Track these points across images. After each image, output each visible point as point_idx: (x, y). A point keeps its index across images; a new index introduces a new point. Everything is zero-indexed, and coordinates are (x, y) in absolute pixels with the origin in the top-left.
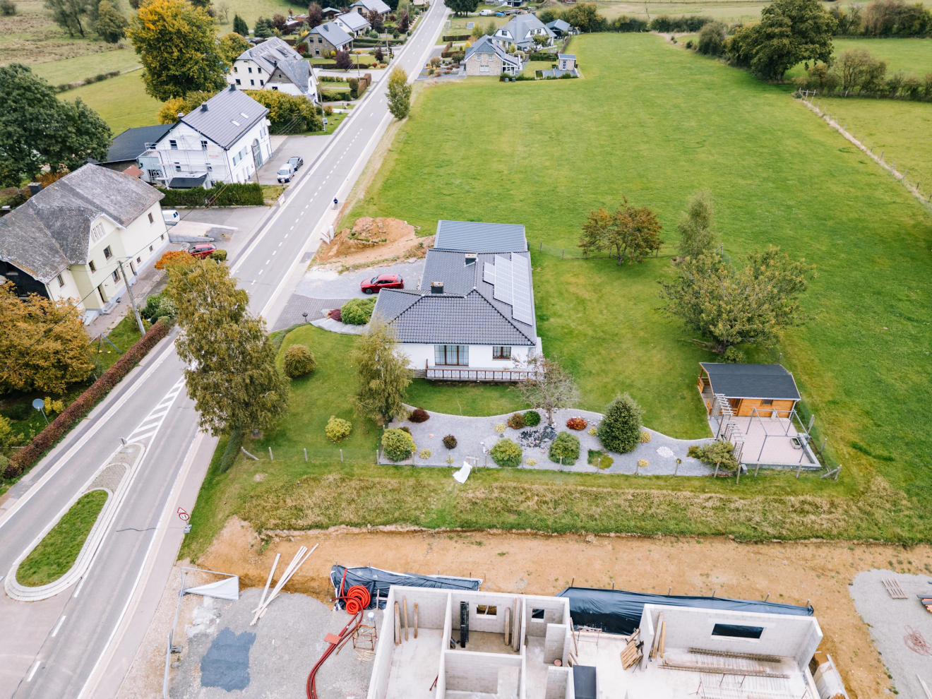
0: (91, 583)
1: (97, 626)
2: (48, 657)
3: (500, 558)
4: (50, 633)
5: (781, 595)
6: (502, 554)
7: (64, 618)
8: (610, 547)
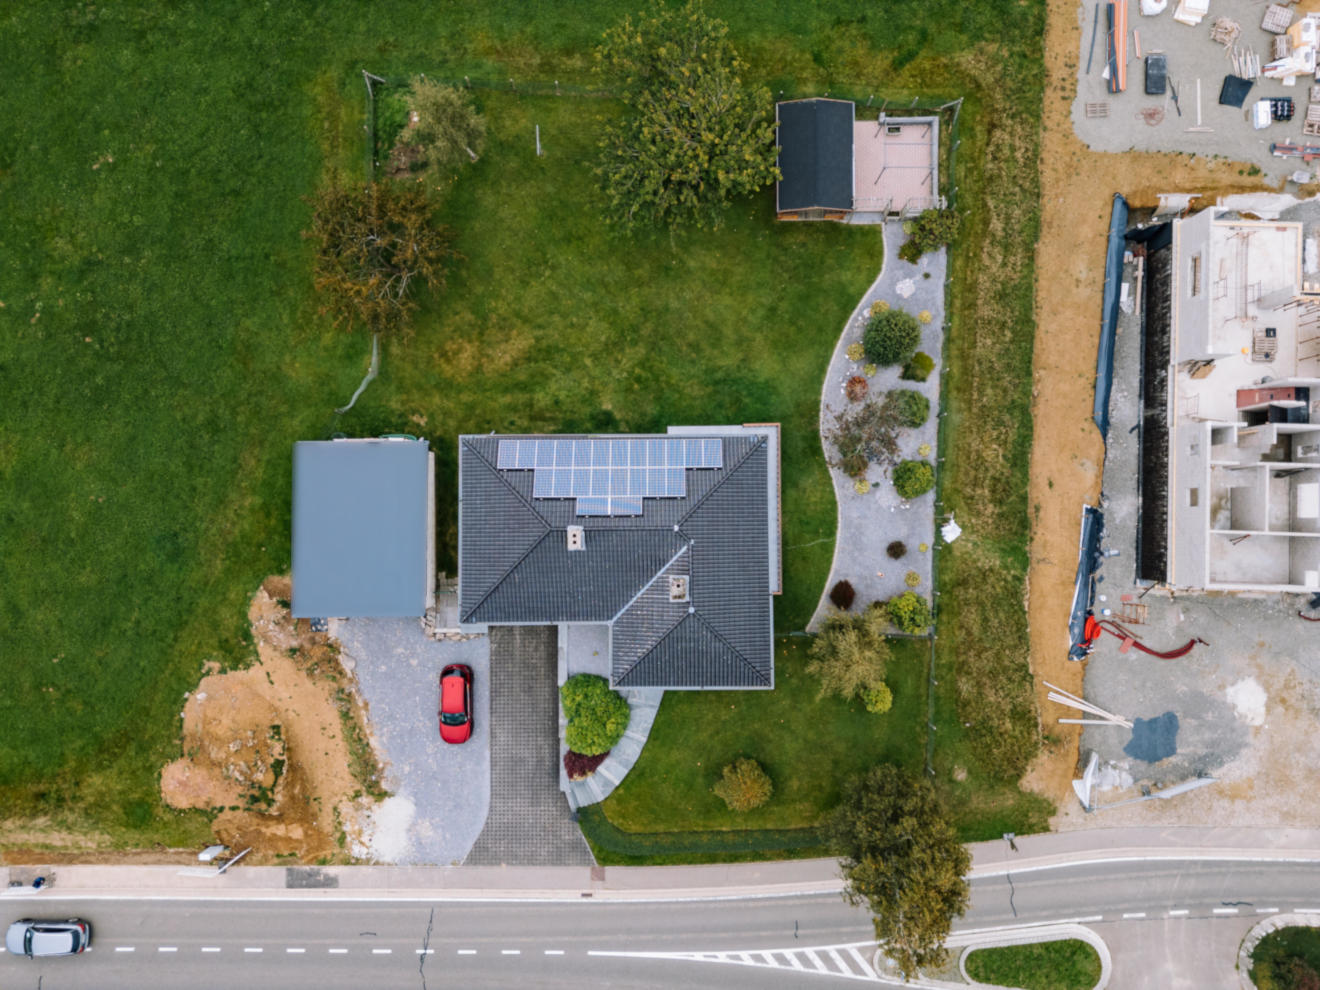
0: (1085, 909)
1: (1131, 878)
2: (1165, 908)
3: (1055, 487)
4: (1142, 919)
5: (1100, 217)
6: (1051, 485)
7: (1126, 916)
8: (1042, 372)
